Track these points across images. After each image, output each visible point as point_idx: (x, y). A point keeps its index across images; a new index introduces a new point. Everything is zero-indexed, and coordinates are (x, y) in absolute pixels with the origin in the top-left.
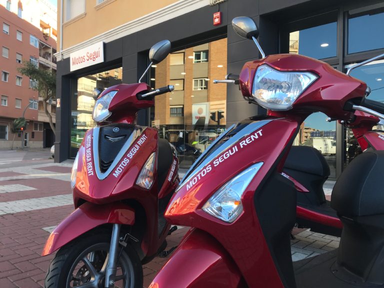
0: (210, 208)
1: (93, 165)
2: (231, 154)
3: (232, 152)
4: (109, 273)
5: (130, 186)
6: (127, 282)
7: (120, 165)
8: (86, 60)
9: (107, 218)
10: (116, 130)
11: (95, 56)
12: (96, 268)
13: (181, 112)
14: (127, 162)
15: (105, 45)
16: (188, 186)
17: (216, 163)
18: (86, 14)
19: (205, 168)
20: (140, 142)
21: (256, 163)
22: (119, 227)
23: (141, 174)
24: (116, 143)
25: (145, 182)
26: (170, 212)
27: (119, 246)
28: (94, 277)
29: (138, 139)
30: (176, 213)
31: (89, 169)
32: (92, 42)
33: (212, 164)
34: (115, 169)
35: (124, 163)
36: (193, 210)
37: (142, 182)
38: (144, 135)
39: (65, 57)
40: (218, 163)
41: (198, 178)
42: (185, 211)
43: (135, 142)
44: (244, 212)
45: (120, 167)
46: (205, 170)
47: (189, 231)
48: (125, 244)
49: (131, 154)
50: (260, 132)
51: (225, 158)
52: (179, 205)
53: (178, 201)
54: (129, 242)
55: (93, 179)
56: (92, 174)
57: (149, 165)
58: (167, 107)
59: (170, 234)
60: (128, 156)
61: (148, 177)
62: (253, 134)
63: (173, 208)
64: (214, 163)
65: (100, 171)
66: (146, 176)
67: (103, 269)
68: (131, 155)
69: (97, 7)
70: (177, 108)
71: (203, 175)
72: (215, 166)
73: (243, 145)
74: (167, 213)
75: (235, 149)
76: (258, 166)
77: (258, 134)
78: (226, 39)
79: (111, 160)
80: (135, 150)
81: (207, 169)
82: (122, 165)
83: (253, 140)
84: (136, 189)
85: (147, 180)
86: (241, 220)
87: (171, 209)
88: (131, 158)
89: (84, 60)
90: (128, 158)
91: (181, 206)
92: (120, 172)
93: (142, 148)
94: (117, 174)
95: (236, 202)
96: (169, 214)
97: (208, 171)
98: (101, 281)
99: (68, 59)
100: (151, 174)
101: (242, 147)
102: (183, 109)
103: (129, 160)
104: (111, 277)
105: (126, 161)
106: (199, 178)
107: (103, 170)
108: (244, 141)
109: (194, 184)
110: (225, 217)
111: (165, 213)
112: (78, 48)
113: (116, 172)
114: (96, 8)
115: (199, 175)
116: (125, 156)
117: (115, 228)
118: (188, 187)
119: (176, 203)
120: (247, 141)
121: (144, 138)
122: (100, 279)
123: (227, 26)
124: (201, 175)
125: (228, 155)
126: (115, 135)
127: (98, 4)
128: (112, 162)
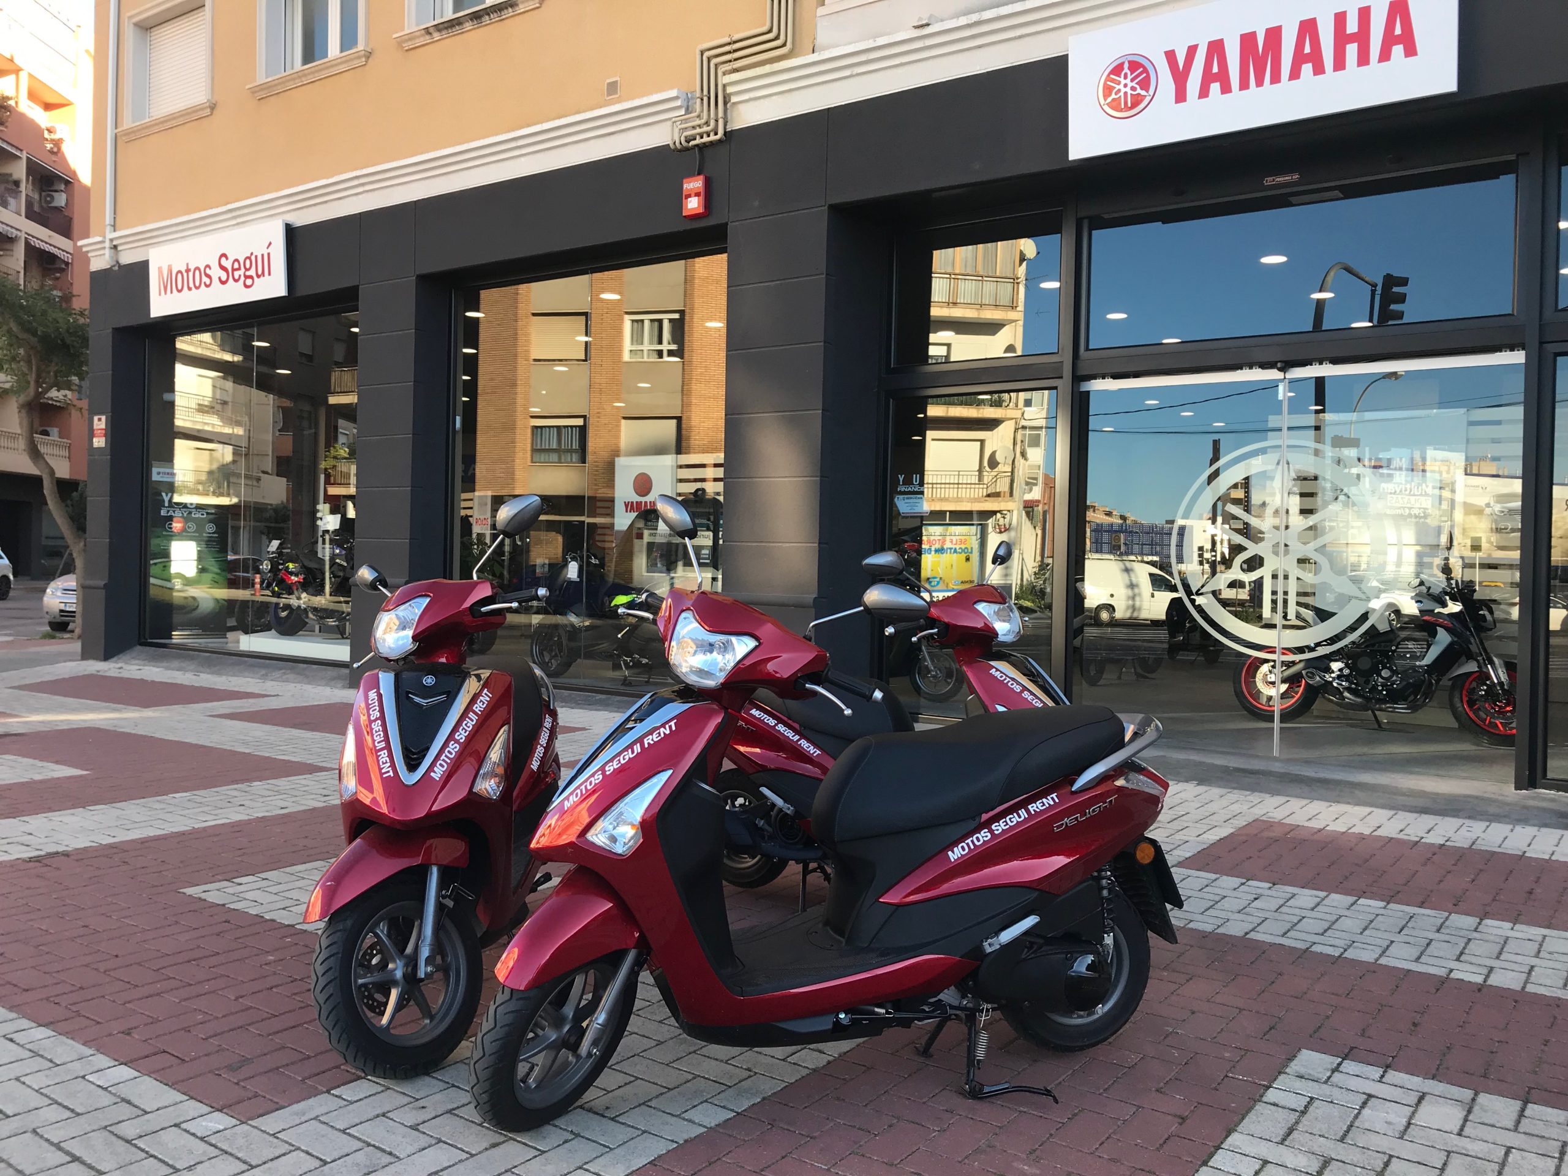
0: (598, 837)
1: (390, 756)
2: (631, 756)
3: (633, 752)
4: (425, 952)
5: (462, 794)
6: (452, 975)
7: (443, 757)
8: (215, 281)
9: (419, 856)
10: (429, 681)
11: (252, 272)
12: (396, 944)
13: (576, 445)
14: (456, 750)
15: (292, 233)
16: (566, 802)
17: (609, 769)
18: (213, 107)
19: (593, 775)
20: (479, 707)
21: (663, 771)
22: (439, 870)
23: (481, 772)
24: (433, 707)
25: (489, 786)
26: (538, 842)
27: (440, 907)
28: (394, 961)
29: (473, 700)
30: (547, 844)
31: (383, 763)
32: (238, 218)
33: (602, 769)
34: (433, 764)
35: (449, 752)
36: (574, 839)
37: (483, 787)
38: (485, 691)
39: (128, 258)
40: (612, 769)
41: (581, 791)
42: (565, 840)
43: (469, 708)
44: (642, 840)
45: (443, 760)
46: (592, 779)
47: (570, 871)
48: (450, 903)
49: (463, 732)
50: (672, 723)
51: (623, 762)
52: (554, 829)
53: (553, 822)
54: (457, 898)
55: (393, 784)
56: (391, 774)
57: (495, 754)
58: (520, 424)
59: (534, 890)
60: (456, 736)
61: (496, 776)
62: (663, 726)
63: (544, 835)
64: (607, 768)
65: (406, 772)
66: (492, 774)
67: (409, 949)
68: (461, 736)
69: (262, 87)
70: (558, 427)
71: (589, 787)
72: (608, 773)
73: (649, 743)
74: (533, 845)
75: (637, 748)
76: (664, 776)
77: (670, 727)
78: (725, 256)
79: (423, 747)
80: (470, 724)
81: (596, 777)
82: (446, 756)
83: (662, 735)
84: (473, 800)
85: (492, 781)
86: (639, 854)
87: (541, 837)
88: (462, 741)
89: (205, 279)
90: (457, 742)
91: (557, 831)
92: (444, 769)
93: (485, 718)
94: (438, 773)
95: (633, 825)
96: (538, 846)
97: (597, 782)
98: (410, 969)
99: (142, 268)
100: (500, 770)
101: (646, 746)
102: (583, 430)
103: (458, 747)
104: (428, 961)
105: (454, 748)
106: (584, 792)
107: (412, 767)
108: (650, 737)
109: (575, 800)
110: (619, 849)
111: (530, 842)
112: (179, 232)
113: (435, 769)
114: (253, 91)
115: (583, 787)
116: (451, 737)
117: (431, 874)
118: (567, 805)
119: (550, 826)
120: (655, 736)
121: (485, 698)
122: (406, 965)
123: (727, 224)
124: (586, 787)
125: (627, 758)
126: (427, 692)
127: (261, 78)
128: (428, 749)
